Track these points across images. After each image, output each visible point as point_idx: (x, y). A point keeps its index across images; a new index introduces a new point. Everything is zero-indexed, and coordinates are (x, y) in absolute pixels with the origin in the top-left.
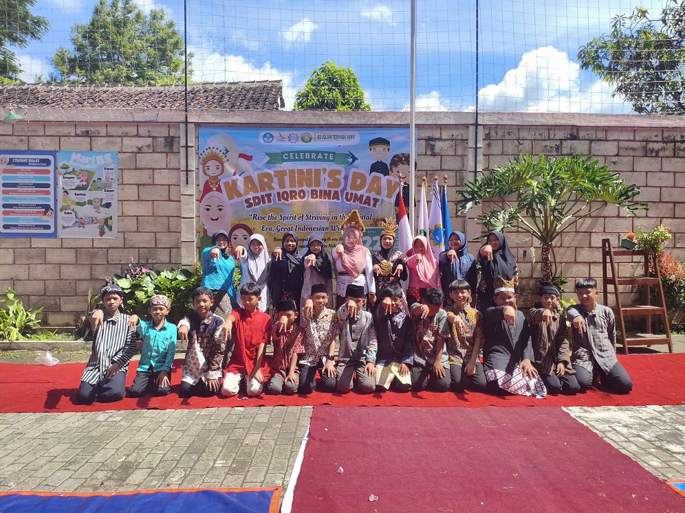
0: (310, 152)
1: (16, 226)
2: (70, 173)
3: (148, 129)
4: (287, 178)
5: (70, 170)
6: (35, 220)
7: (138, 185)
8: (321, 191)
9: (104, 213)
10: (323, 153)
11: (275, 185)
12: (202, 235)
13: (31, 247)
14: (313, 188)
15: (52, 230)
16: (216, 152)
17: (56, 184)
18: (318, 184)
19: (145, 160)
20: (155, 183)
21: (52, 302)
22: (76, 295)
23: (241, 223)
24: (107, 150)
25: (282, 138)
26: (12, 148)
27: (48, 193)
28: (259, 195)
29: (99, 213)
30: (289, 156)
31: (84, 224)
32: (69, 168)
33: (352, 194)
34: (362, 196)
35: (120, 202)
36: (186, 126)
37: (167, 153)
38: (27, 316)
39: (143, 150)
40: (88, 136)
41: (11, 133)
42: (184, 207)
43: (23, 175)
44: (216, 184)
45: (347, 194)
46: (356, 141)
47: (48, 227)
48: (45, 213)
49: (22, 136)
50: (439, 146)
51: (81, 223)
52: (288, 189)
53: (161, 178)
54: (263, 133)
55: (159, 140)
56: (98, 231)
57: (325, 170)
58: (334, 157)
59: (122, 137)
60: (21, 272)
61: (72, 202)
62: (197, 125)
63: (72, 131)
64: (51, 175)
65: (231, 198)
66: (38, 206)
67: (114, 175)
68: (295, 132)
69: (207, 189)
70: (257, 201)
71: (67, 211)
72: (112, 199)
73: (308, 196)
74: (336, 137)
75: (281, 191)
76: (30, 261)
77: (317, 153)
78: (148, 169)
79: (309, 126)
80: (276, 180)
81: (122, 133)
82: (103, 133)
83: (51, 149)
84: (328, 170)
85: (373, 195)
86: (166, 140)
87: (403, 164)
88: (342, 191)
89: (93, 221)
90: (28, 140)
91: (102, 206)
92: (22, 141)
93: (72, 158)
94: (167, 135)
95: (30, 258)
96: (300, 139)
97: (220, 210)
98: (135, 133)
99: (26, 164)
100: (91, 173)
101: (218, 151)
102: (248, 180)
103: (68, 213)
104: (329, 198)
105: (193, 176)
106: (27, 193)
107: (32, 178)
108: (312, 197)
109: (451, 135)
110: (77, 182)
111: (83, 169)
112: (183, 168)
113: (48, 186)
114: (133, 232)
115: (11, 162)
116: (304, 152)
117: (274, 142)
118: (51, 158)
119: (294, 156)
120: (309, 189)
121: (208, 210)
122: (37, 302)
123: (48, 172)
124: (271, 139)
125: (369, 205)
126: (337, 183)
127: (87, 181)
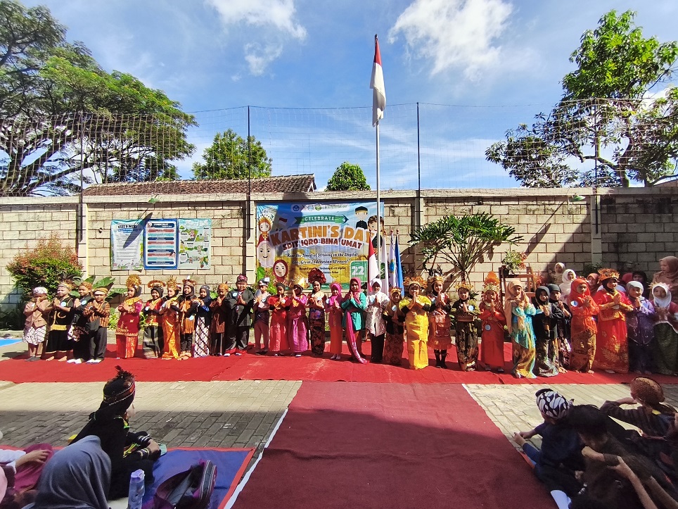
0: (321, 216)
1: (155, 262)
2: (185, 231)
3: (228, 205)
4: (307, 232)
6: (165, 259)
7: (223, 237)
8: (327, 239)
9: (204, 254)
10: (328, 216)
11: (300, 236)
13: (163, 274)
14: (323, 238)
15: (174, 265)
17: (177, 238)
18: (325, 235)
19: (227, 223)
20: (232, 236)
23: (280, 259)
24: (205, 218)
27: (172, 243)
28: (291, 242)
29: (201, 254)
30: (308, 219)
31: (192, 261)
32: (184, 228)
33: (345, 240)
34: (351, 242)
35: (212, 248)
36: (249, 203)
37: (238, 219)
39: (226, 217)
40: (195, 210)
41: (153, 209)
42: (248, 250)
43: (159, 233)
44: (266, 236)
45: (343, 240)
46: (348, 209)
47: (173, 263)
48: (171, 255)
50: (397, 210)
51: (190, 261)
52: (307, 238)
54: (293, 206)
56: (200, 264)
57: (329, 226)
58: (334, 218)
59: (213, 210)
61: (186, 248)
62: (256, 202)
64: (175, 233)
66: (167, 250)
67: (209, 232)
68: (312, 205)
69: (261, 239)
70: (289, 246)
71: (183, 253)
72: (208, 246)
73: (319, 243)
75: (304, 240)
77: (324, 216)
78: (228, 228)
81: (214, 208)
82: (204, 208)
83: (174, 217)
84: (331, 226)
85: (358, 241)
87: (376, 222)
88: (340, 239)
89: (197, 259)
90: (163, 213)
91: (202, 250)
93: (186, 223)
94: (239, 209)
96: (314, 209)
97: (268, 251)
98: (221, 207)
99: (161, 226)
100: (196, 231)
101: (267, 217)
102: (285, 233)
103: (184, 255)
104: (332, 243)
105: (252, 232)
106: (161, 243)
107: (165, 235)
108: (322, 243)
109: (404, 204)
110: (188, 237)
111: (192, 229)
113: (172, 239)
114: (220, 265)
115: (153, 225)
116: (317, 216)
117: (300, 211)
118: (175, 223)
119: (311, 219)
120: (320, 238)
121: (261, 251)
123: (172, 231)
125: (355, 247)
126: (336, 234)
127: (194, 235)
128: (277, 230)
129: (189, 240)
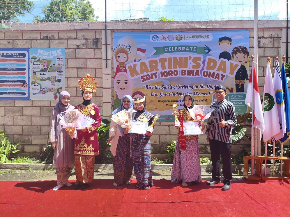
0: (181, 46)
1: (6, 93)
2: (37, 61)
3: (82, 34)
4: (167, 63)
5: (37, 59)
6: (17, 90)
7: (77, 68)
8: (188, 71)
9: (57, 85)
10: (189, 47)
11: (159, 67)
12: (115, 98)
13: (14, 106)
14: (183, 69)
15: (26, 96)
16: (123, 48)
17: (29, 68)
18: (186, 66)
19: (81, 53)
20: (87, 67)
21: (27, 139)
22: (40, 135)
23: (138, 91)
24: (58, 47)
25: (164, 38)
26: (4, 47)
27: (24, 73)
28: (149, 73)
29: (54, 85)
30: (168, 49)
31: (45, 92)
32: (36, 58)
33: (207, 72)
34: (214, 73)
35: (66, 79)
36: (106, 32)
37: (94, 49)
38: (12, 147)
39: (80, 47)
40: (47, 39)
41: (3, 38)
42: (104, 81)
43: (10, 63)
44: (124, 67)
45: (205, 72)
46: (210, 39)
47: (24, 94)
48: (23, 85)
49: (10, 40)
50: (263, 41)
51: (43, 91)
52: (167, 70)
53: (91, 64)
54: (152, 35)
55: (90, 41)
56: (53, 96)
57: (190, 58)
58: (196, 49)
59: (67, 39)
60: (8, 120)
61: (38, 79)
62: (113, 31)
63: (38, 36)
64: (26, 63)
65: (132, 76)
66: (18, 81)
67: (63, 62)
68: (172, 34)
69: (118, 70)
70: (148, 77)
71: (35, 84)
72: (62, 77)
73: (180, 74)
74: (198, 37)
75: (163, 71)
76: (14, 114)
77: (186, 47)
78: (83, 58)
79: (180, 30)
80: (160, 64)
81: (68, 37)
82: (56, 37)
83: (26, 47)
84: (193, 57)
85: (221, 73)
86: (93, 41)
87: (240, 53)
88: (201, 70)
89: (50, 90)
90: (13, 42)
91: (56, 81)
92: (9, 43)
93: (38, 53)
94: (95, 38)
95: (14, 112)
96: (175, 38)
97: (126, 83)
98: (75, 37)
99: (11, 56)
100: (49, 61)
101: (125, 47)
102: (143, 64)
103: (36, 86)
104: (193, 75)
105: (109, 62)
106: (12, 73)
107: (15, 65)
108: (182, 75)
109: (270, 35)
110: (41, 67)
111: (45, 59)
112: (104, 57)
113: (24, 69)
114: (74, 97)
115: (3, 55)
116: (178, 46)
117: (159, 41)
118: (26, 52)
119: (172, 49)
120: (181, 69)
121: (119, 83)
122: (18, 139)
123: (24, 61)
124: (157, 39)
125: (219, 79)
126: (198, 65)
127: (47, 66)
128: (135, 61)
129: (42, 70)
